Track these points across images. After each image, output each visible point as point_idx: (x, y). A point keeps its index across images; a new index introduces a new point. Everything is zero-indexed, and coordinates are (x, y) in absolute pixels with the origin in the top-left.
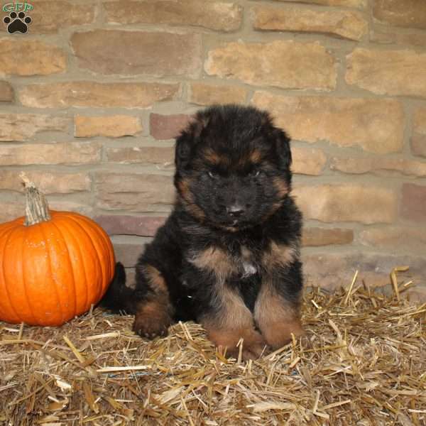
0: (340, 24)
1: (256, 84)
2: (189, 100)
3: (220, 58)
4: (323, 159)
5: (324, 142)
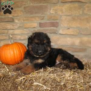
1: (62, 15)
2: (47, 19)
3: (54, 9)
4: (78, 31)
5: (79, 27)
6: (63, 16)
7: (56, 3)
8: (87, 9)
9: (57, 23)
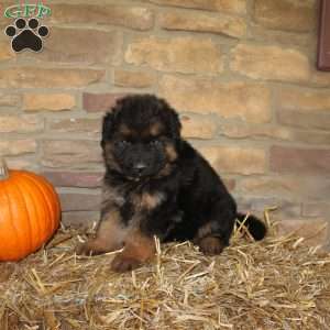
0: (227, 26)
2: (113, 82)
3: (136, 50)
5: (215, 114)
6: (165, 76)
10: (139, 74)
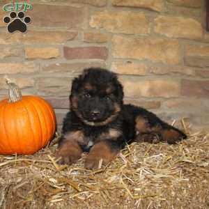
2: (83, 40)
3: (97, 19)
7: (103, 6)
8: (159, 24)
9: (106, 49)
10: (99, 34)
